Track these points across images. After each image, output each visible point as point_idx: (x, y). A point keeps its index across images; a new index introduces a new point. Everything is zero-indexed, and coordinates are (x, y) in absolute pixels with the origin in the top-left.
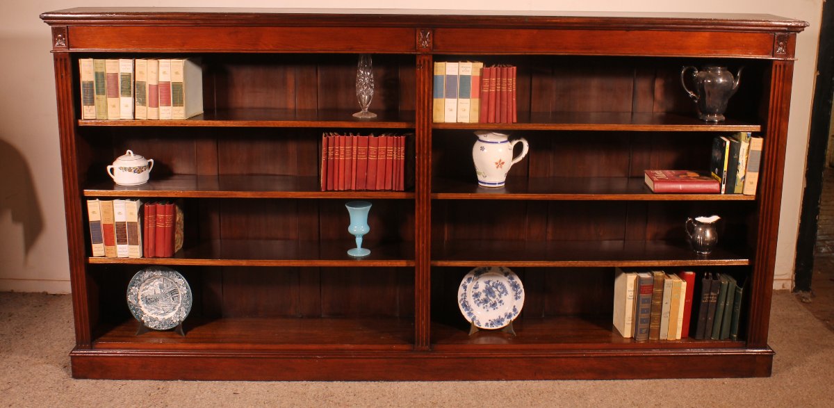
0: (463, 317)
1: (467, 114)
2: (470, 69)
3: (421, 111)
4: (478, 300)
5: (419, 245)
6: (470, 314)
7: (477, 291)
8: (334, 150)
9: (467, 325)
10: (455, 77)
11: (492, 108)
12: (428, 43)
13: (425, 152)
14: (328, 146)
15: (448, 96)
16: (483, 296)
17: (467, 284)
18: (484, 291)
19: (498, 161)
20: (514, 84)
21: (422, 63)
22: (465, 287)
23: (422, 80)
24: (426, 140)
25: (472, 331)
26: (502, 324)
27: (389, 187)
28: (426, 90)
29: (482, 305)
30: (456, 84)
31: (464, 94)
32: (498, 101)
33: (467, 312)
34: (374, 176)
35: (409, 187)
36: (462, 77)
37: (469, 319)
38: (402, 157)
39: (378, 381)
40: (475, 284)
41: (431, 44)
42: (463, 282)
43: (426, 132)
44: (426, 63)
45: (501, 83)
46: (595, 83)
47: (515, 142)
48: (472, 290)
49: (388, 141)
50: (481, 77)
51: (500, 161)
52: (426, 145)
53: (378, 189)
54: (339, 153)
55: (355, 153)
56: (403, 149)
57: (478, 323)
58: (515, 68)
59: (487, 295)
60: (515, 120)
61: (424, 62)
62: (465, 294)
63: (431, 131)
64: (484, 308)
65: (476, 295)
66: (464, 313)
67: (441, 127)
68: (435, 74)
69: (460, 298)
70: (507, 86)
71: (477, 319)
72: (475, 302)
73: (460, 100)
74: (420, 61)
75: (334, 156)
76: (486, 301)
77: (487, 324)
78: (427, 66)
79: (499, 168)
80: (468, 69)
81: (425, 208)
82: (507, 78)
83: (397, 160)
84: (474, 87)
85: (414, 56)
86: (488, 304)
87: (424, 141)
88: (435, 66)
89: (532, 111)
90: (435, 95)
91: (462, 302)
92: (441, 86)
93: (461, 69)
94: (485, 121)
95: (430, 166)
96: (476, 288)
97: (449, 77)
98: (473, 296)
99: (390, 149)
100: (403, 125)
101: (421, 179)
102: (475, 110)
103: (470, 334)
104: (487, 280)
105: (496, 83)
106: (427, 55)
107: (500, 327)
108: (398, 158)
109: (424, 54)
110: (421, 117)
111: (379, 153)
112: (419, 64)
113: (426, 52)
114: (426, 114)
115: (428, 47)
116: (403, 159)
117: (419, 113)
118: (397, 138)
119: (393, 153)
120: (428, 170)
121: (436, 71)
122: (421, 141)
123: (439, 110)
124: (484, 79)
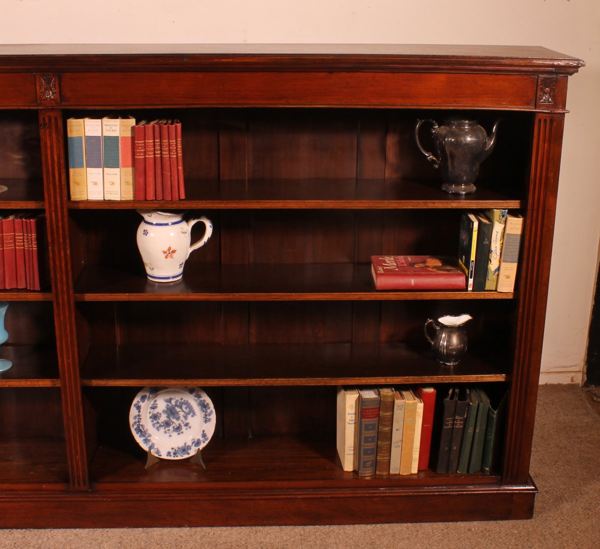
0: (137, 444)
1: (117, 188)
2: (118, 128)
3: (51, 186)
4: (158, 423)
5: (63, 361)
6: (146, 441)
7: (155, 411)
9: (143, 455)
10: (97, 138)
11: (151, 180)
12: (53, 93)
13: (61, 241)
15: (89, 165)
16: (163, 418)
17: (141, 404)
18: (164, 412)
19: (166, 249)
20: (180, 146)
21: (47, 122)
22: (139, 408)
23: (49, 144)
24: (60, 224)
25: (149, 463)
26: (188, 454)
27: (22, 286)
28: (56, 158)
29: (162, 430)
30: (100, 149)
31: (111, 162)
32: (159, 172)
33: (143, 438)
35: (45, 286)
36: (107, 139)
37: (145, 447)
38: (35, 247)
39: (26, 528)
40: (152, 402)
41: (58, 95)
42: (135, 402)
43: (59, 214)
44: (53, 121)
45: (161, 145)
47: (193, 223)
48: (149, 410)
49: (16, 225)
50: (133, 139)
51: (169, 249)
52: (61, 232)
53: (8, 287)
56: (34, 236)
57: (158, 452)
58: (179, 125)
59: (168, 417)
60: (183, 196)
61: (50, 119)
62: (139, 416)
63: (66, 213)
64: (165, 432)
65: (155, 417)
66: (139, 440)
67: (82, 206)
68: (69, 136)
69: (132, 421)
70: (170, 151)
71: (156, 447)
72: (154, 425)
73: (107, 170)
74: (44, 119)
76: (167, 424)
77: (169, 454)
78: (53, 127)
79: (169, 259)
80: (114, 128)
81: (67, 314)
82: (169, 139)
83: (29, 251)
84: (123, 152)
85: (36, 111)
86: (171, 428)
87: (57, 227)
88: (68, 124)
90: (71, 164)
91: (135, 426)
92: (80, 152)
93: (105, 128)
94: (142, 198)
95: (69, 259)
96: (154, 408)
97: (89, 139)
98: (151, 417)
99: (19, 236)
100: (31, 205)
101: (58, 277)
102: (127, 183)
103: (146, 467)
104: (168, 397)
105: (154, 146)
106: (52, 110)
107: (186, 456)
108: (30, 247)
109: (49, 109)
110: (52, 194)
111: (5, 241)
112: (42, 122)
113: (50, 106)
114: (58, 191)
115: (53, 100)
116: (36, 249)
117: (49, 189)
118: (26, 221)
119: (24, 242)
120: (66, 264)
121: (71, 131)
122: (55, 227)
123: (78, 184)
124: (136, 142)
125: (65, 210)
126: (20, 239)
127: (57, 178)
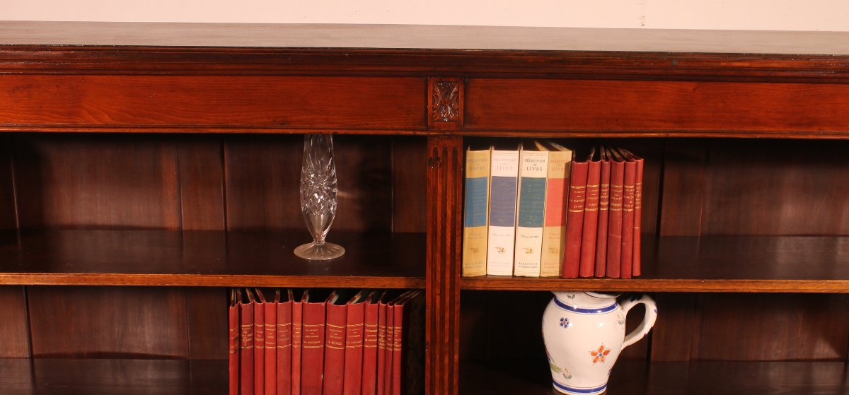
1: (535, 258)
2: (545, 166)
3: (438, 255)
8: (253, 329)
10: (509, 181)
11: (589, 246)
12: (454, 110)
13: (447, 340)
14: (240, 323)
15: (495, 222)
19: (596, 349)
20: (639, 195)
21: (440, 155)
23: (440, 191)
24: (447, 315)
28: (449, 212)
30: (513, 199)
31: (530, 218)
32: (603, 233)
34: (339, 382)
36: (527, 182)
38: (398, 348)
41: (461, 113)
43: (448, 299)
44: (450, 154)
45: (610, 193)
46: (791, 176)
47: (630, 305)
49: (368, 313)
50: (568, 181)
51: (602, 348)
52: (447, 327)
54: (264, 336)
55: (297, 335)
56: (398, 329)
58: (641, 161)
60: (637, 272)
61: (445, 152)
63: (458, 298)
67: (479, 286)
68: (468, 176)
70: (624, 201)
73: (521, 230)
74: (436, 151)
75: (253, 342)
78: (450, 163)
79: (598, 363)
80: (539, 165)
82: (624, 183)
83: (385, 351)
84: (552, 204)
85: (422, 140)
87: (443, 318)
88: (468, 158)
89: (662, 234)
90: (466, 221)
92: (481, 201)
93: (524, 165)
94: (574, 275)
95: (456, 368)
97: (497, 180)
99: (371, 327)
100: (398, 283)
102: (552, 250)
105: (600, 193)
106: (449, 137)
108: (389, 347)
109: (447, 135)
110: (439, 268)
111: (348, 336)
112: (432, 156)
113: (448, 131)
114: (448, 263)
115: (453, 120)
116: (400, 350)
117: (434, 261)
118: (386, 306)
119: (378, 337)
120: (451, 376)
121: (471, 168)
122: (438, 319)
123: (475, 251)
124: (573, 187)
125: (457, 293)
126: (373, 333)
127: (448, 244)
